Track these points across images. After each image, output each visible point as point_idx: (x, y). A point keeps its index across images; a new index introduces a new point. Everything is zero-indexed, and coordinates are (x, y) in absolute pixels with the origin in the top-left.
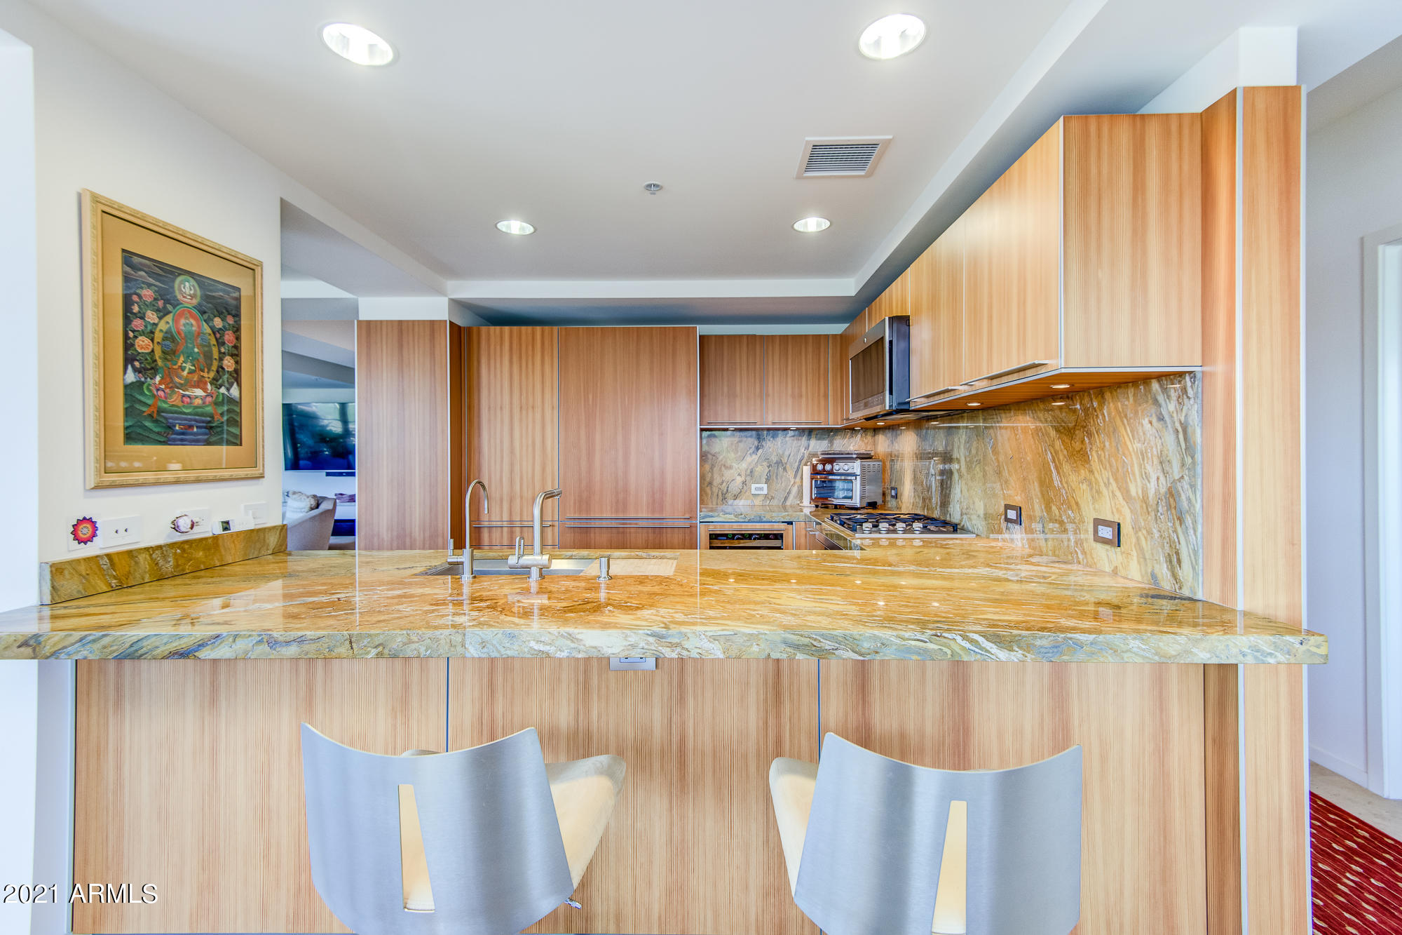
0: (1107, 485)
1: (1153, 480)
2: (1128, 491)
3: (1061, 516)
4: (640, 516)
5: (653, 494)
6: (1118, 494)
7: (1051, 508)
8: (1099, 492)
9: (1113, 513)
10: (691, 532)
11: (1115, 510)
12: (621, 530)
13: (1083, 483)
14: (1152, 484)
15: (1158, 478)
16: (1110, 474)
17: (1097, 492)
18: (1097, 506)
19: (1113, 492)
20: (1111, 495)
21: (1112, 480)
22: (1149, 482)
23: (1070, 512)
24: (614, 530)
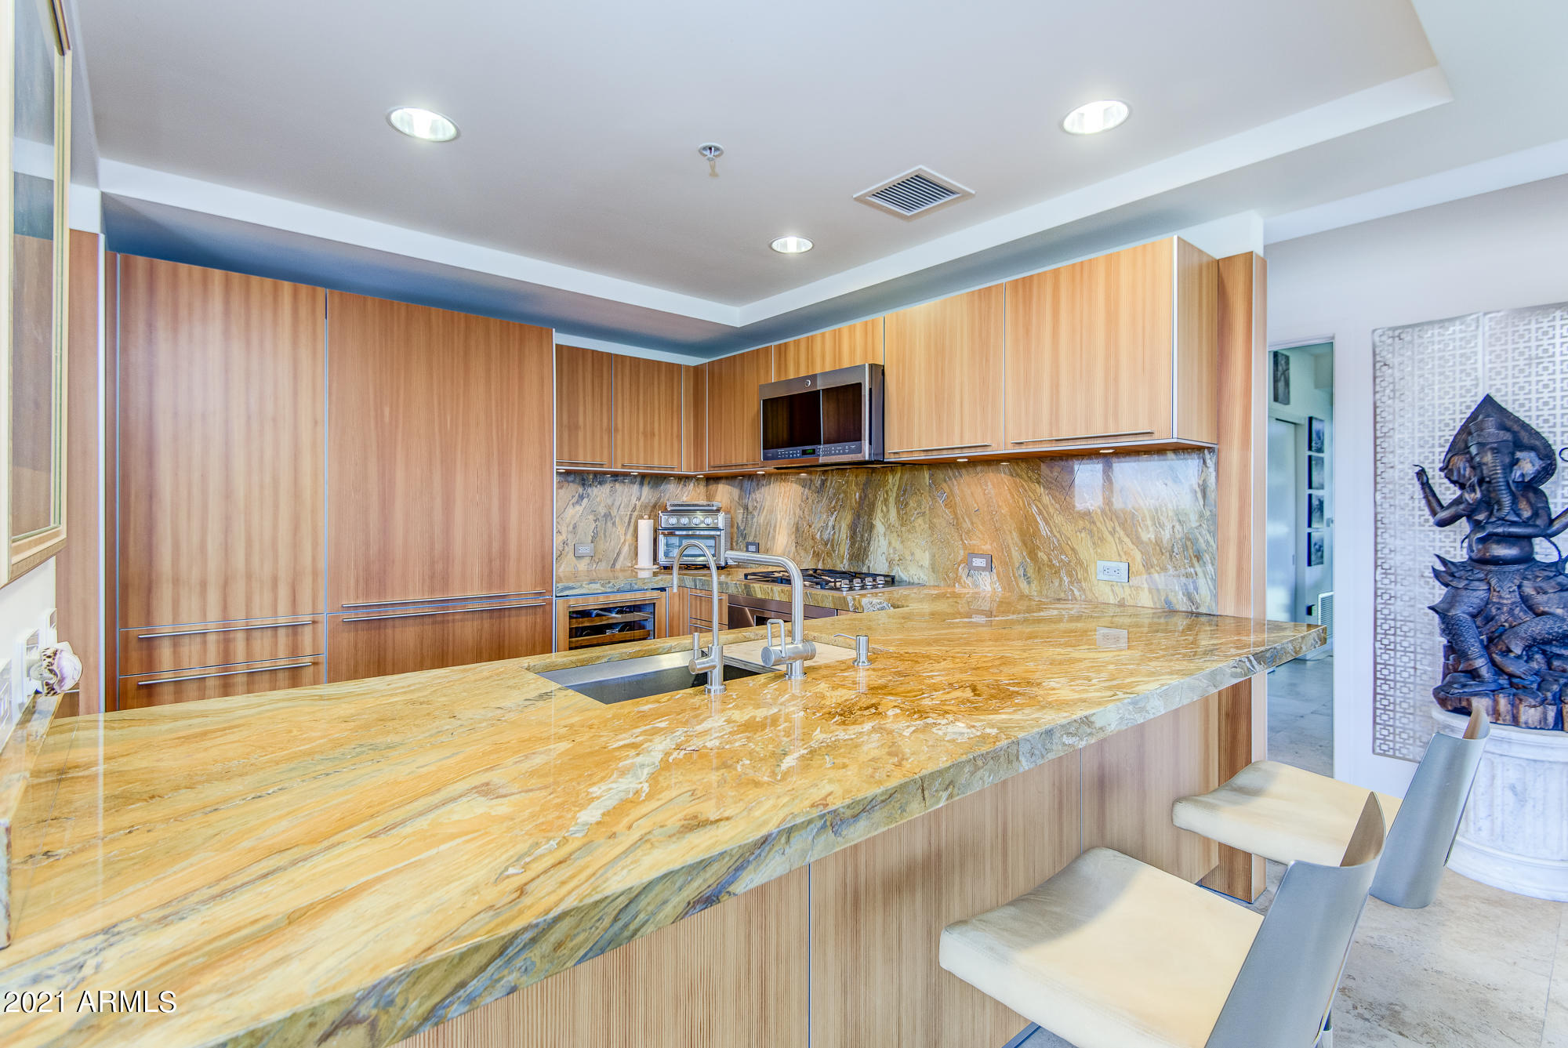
0: (1113, 533)
1: (1168, 527)
2: (1138, 538)
3: (1051, 561)
4: (469, 594)
5: (490, 561)
6: (1126, 540)
7: (1036, 555)
8: (1102, 539)
9: (1119, 555)
10: (544, 612)
11: (1122, 553)
12: (439, 619)
13: (1081, 532)
14: (1167, 532)
15: (1173, 527)
16: (1117, 524)
17: (1099, 538)
18: (1099, 551)
19: (1119, 538)
20: (1117, 541)
21: (1118, 529)
22: (1164, 530)
23: (1063, 557)
24: (427, 620)
